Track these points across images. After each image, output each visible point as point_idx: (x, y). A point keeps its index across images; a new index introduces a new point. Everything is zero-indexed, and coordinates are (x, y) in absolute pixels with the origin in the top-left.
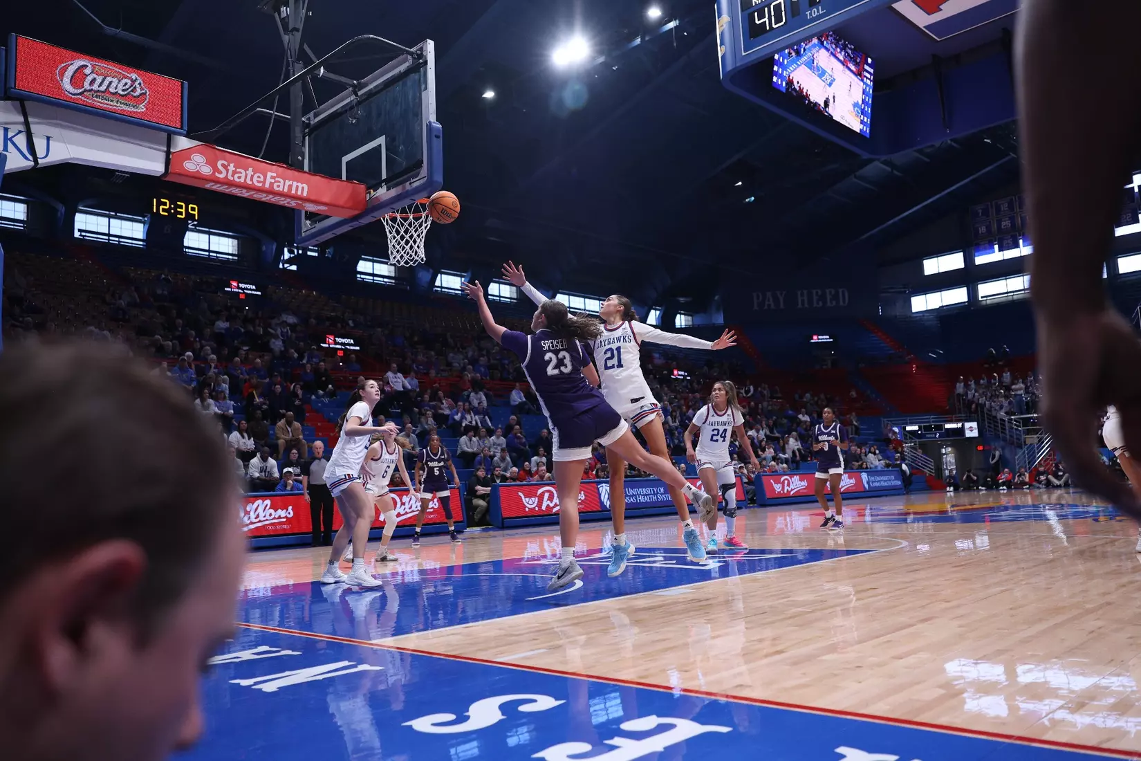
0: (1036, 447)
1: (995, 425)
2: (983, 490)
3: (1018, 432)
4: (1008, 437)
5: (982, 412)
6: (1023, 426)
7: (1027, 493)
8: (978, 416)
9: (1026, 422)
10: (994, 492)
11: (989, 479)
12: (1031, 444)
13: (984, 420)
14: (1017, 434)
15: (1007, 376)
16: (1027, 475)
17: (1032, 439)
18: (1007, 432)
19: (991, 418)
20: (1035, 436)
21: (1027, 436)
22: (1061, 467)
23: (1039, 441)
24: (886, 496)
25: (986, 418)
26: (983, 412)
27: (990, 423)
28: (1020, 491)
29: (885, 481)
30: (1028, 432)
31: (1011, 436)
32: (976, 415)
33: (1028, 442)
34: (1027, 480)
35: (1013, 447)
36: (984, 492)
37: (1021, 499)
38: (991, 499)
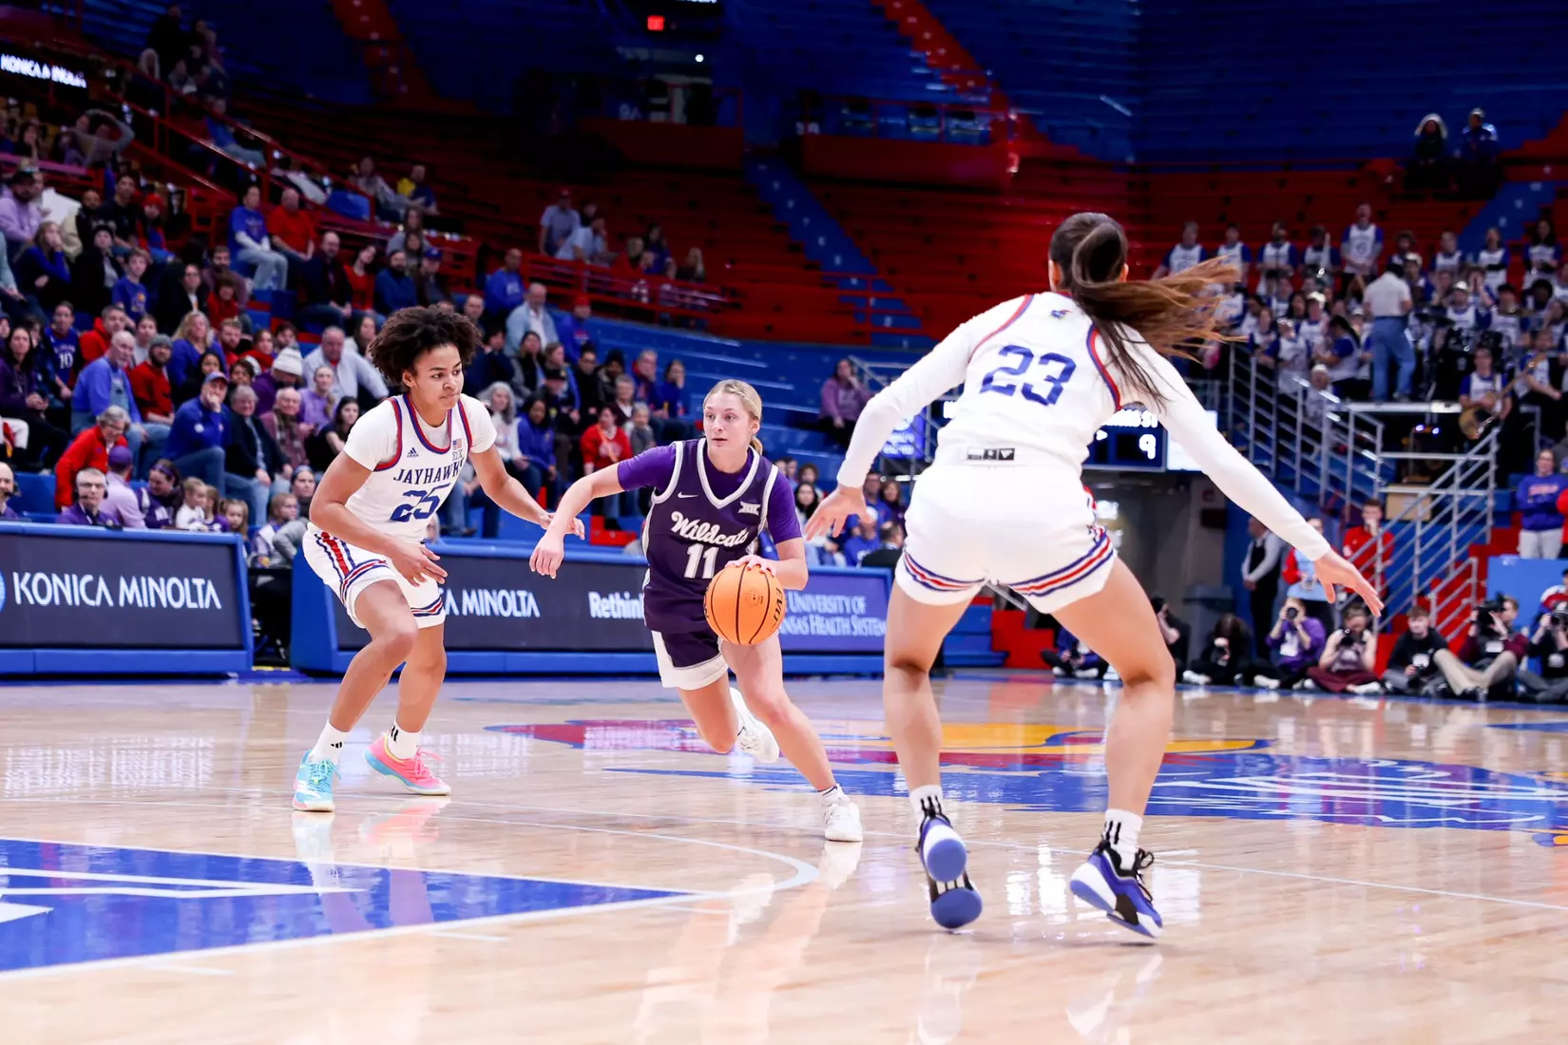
0: (1419, 532)
1: (1282, 434)
2: (1197, 685)
3: (1362, 468)
4: (1323, 484)
5: (1243, 374)
6: (1384, 450)
7: (1362, 715)
8: (1224, 389)
9: (1397, 430)
10: (1236, 697)
11: (1221, 642)
12: (1403, 522)
13: (1246, 409)
14: (1358, 478)
15: (1362, 241)
16: (1371, 639)
17: (1412, 500)
18: (1324, 466)
19: (1273, 401)
20: (1423, 491)
21: (1392, 489)
22: (1499, 626)
23: (1435, 511)
24: (826, 676)
25: (1252, 403)
26: (1247, 376)
27: (1267, 423)
28: (1334, 700)
29: (827, 615)
30: (1396, 473)
31: (1334, 482)
32: (1217, 383)
33: (1395, 511)
34: (1369, 658)
35: (1336, 524)
36: (1200, 694)
37: (1337, 738)
38: (1218, 725)
